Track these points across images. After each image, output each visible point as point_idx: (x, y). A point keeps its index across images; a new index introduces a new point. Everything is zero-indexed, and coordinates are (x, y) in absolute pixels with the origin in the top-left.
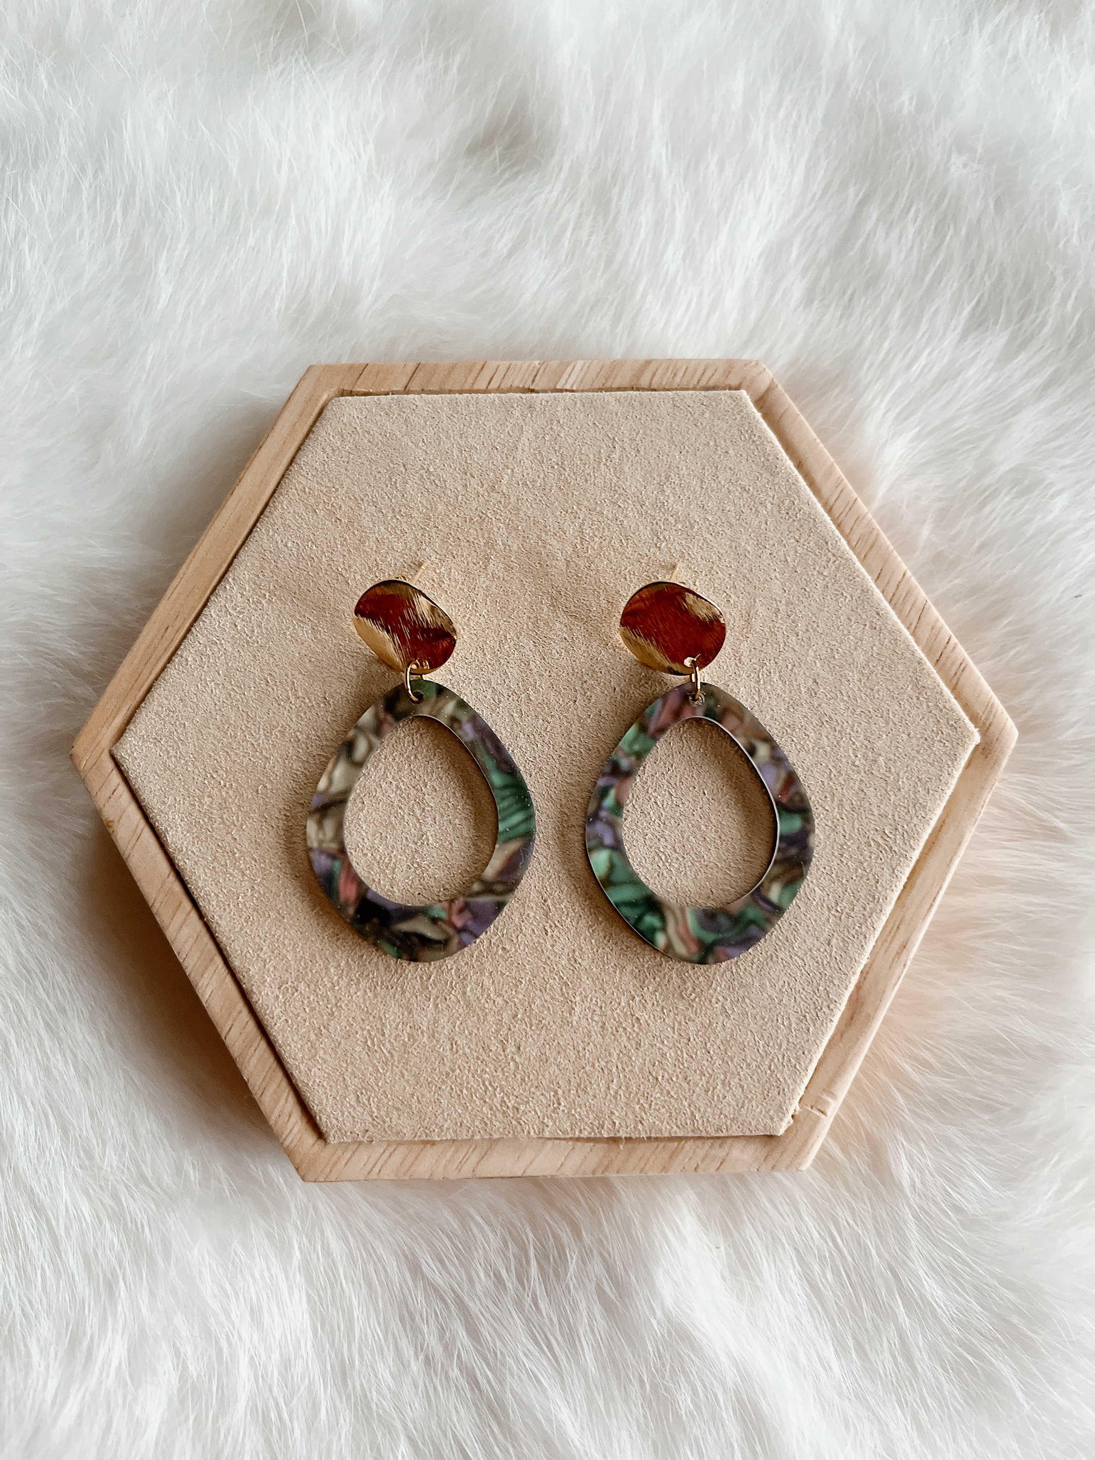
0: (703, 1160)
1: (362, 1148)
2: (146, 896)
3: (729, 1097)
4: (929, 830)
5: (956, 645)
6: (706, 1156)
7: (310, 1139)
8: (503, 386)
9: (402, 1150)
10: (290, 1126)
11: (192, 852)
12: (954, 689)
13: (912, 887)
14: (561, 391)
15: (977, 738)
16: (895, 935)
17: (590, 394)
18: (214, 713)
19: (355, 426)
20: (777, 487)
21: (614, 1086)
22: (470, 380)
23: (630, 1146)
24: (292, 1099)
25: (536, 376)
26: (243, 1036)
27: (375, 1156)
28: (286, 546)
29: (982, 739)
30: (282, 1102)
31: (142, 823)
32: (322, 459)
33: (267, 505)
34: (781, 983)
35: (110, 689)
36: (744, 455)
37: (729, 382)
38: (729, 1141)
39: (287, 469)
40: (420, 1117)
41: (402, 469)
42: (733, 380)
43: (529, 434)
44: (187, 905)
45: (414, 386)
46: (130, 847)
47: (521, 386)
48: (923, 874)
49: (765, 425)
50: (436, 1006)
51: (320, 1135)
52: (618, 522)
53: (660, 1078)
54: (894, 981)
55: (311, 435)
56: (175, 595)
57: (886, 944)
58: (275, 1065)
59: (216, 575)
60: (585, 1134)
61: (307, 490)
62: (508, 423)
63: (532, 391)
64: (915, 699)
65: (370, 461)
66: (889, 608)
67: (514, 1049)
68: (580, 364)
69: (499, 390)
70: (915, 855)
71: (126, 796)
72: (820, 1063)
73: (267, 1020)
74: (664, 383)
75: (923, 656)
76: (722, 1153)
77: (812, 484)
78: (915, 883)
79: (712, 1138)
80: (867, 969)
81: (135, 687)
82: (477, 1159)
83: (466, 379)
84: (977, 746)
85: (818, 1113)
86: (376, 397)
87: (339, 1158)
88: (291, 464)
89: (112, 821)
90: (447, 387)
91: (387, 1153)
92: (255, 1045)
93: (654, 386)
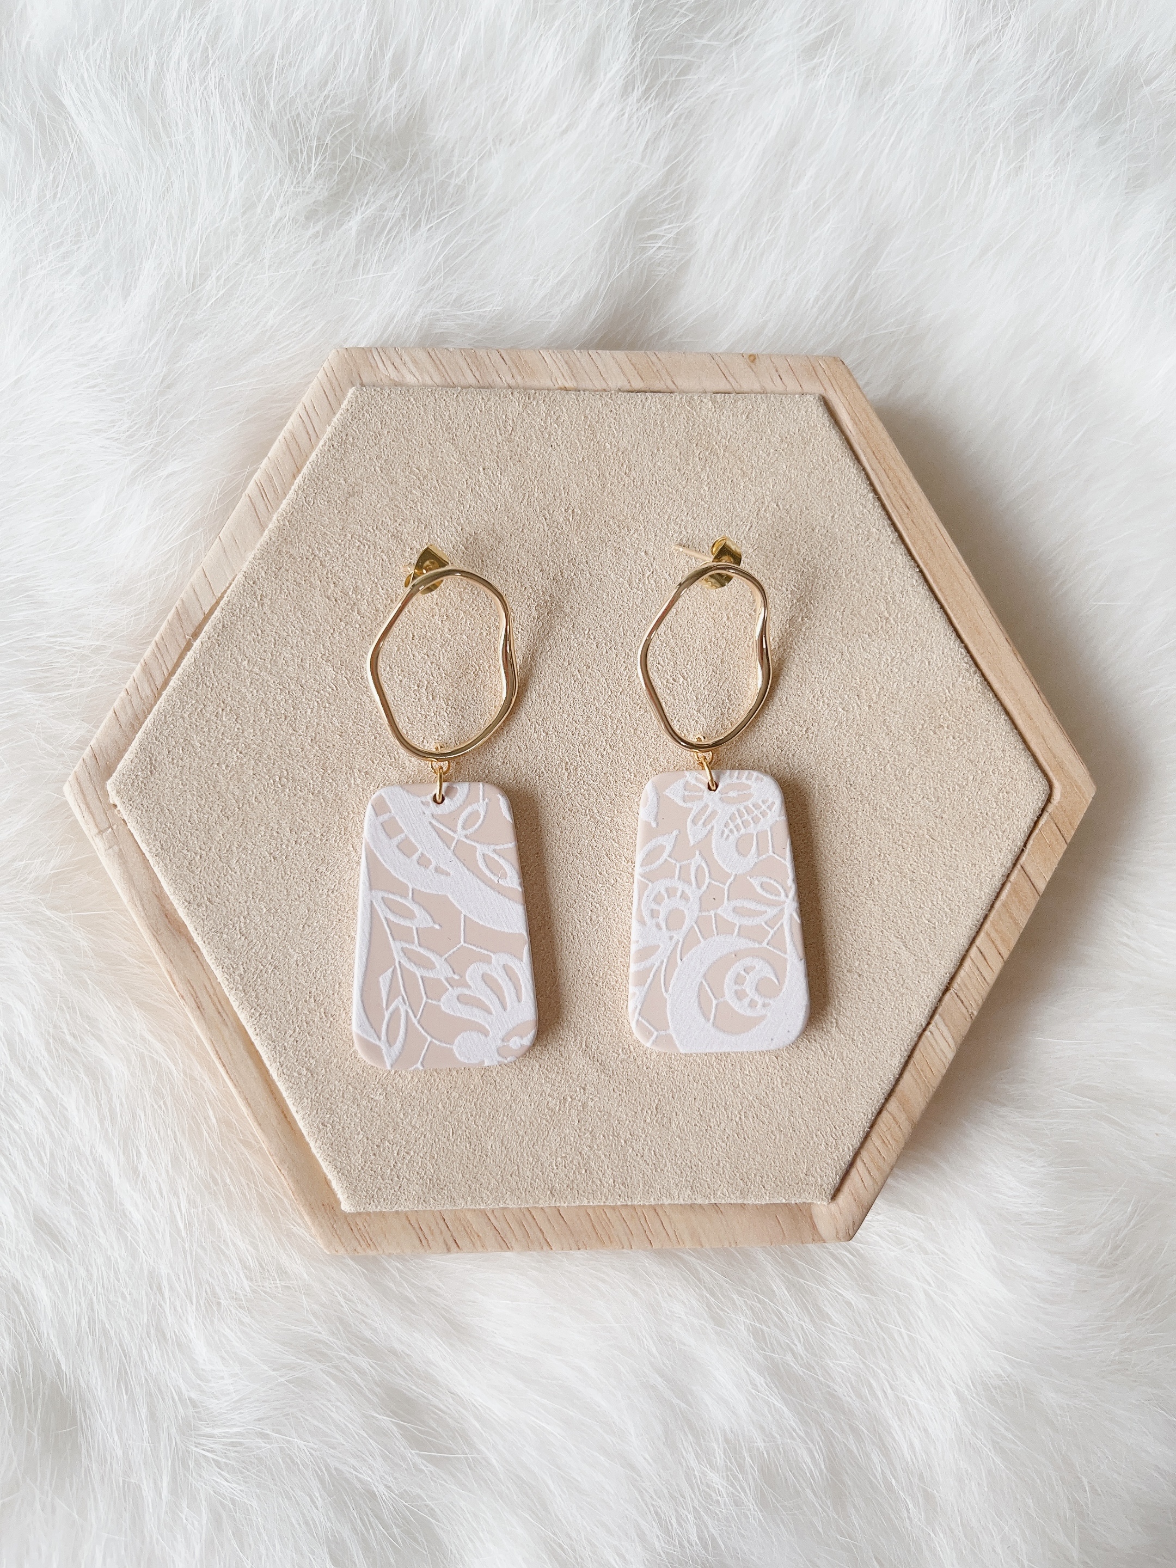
0: (130, 702)
4: (288, 1100)
6: (132, 706)
12: (406, 1216)
13: (247, 1049)
15: (345, 1206)
16: (214, 1005)
22: (993, 934)
29: (341, 1211)
31: (737, 388)
33: (977, 665)
35: (880, 427)
44: (638, 384)
47: (957, 978)
54: (175, 976)
55: (1023, 747)
56: (937, 533)
57: (211, 992)
70: (274, 1073)
72: (145, 860)
74: (881, 1125)
78: (250, 1057)
81: (868, 448)
83: (996, 931)
84: (338, 1202)
93: (883, 1113)
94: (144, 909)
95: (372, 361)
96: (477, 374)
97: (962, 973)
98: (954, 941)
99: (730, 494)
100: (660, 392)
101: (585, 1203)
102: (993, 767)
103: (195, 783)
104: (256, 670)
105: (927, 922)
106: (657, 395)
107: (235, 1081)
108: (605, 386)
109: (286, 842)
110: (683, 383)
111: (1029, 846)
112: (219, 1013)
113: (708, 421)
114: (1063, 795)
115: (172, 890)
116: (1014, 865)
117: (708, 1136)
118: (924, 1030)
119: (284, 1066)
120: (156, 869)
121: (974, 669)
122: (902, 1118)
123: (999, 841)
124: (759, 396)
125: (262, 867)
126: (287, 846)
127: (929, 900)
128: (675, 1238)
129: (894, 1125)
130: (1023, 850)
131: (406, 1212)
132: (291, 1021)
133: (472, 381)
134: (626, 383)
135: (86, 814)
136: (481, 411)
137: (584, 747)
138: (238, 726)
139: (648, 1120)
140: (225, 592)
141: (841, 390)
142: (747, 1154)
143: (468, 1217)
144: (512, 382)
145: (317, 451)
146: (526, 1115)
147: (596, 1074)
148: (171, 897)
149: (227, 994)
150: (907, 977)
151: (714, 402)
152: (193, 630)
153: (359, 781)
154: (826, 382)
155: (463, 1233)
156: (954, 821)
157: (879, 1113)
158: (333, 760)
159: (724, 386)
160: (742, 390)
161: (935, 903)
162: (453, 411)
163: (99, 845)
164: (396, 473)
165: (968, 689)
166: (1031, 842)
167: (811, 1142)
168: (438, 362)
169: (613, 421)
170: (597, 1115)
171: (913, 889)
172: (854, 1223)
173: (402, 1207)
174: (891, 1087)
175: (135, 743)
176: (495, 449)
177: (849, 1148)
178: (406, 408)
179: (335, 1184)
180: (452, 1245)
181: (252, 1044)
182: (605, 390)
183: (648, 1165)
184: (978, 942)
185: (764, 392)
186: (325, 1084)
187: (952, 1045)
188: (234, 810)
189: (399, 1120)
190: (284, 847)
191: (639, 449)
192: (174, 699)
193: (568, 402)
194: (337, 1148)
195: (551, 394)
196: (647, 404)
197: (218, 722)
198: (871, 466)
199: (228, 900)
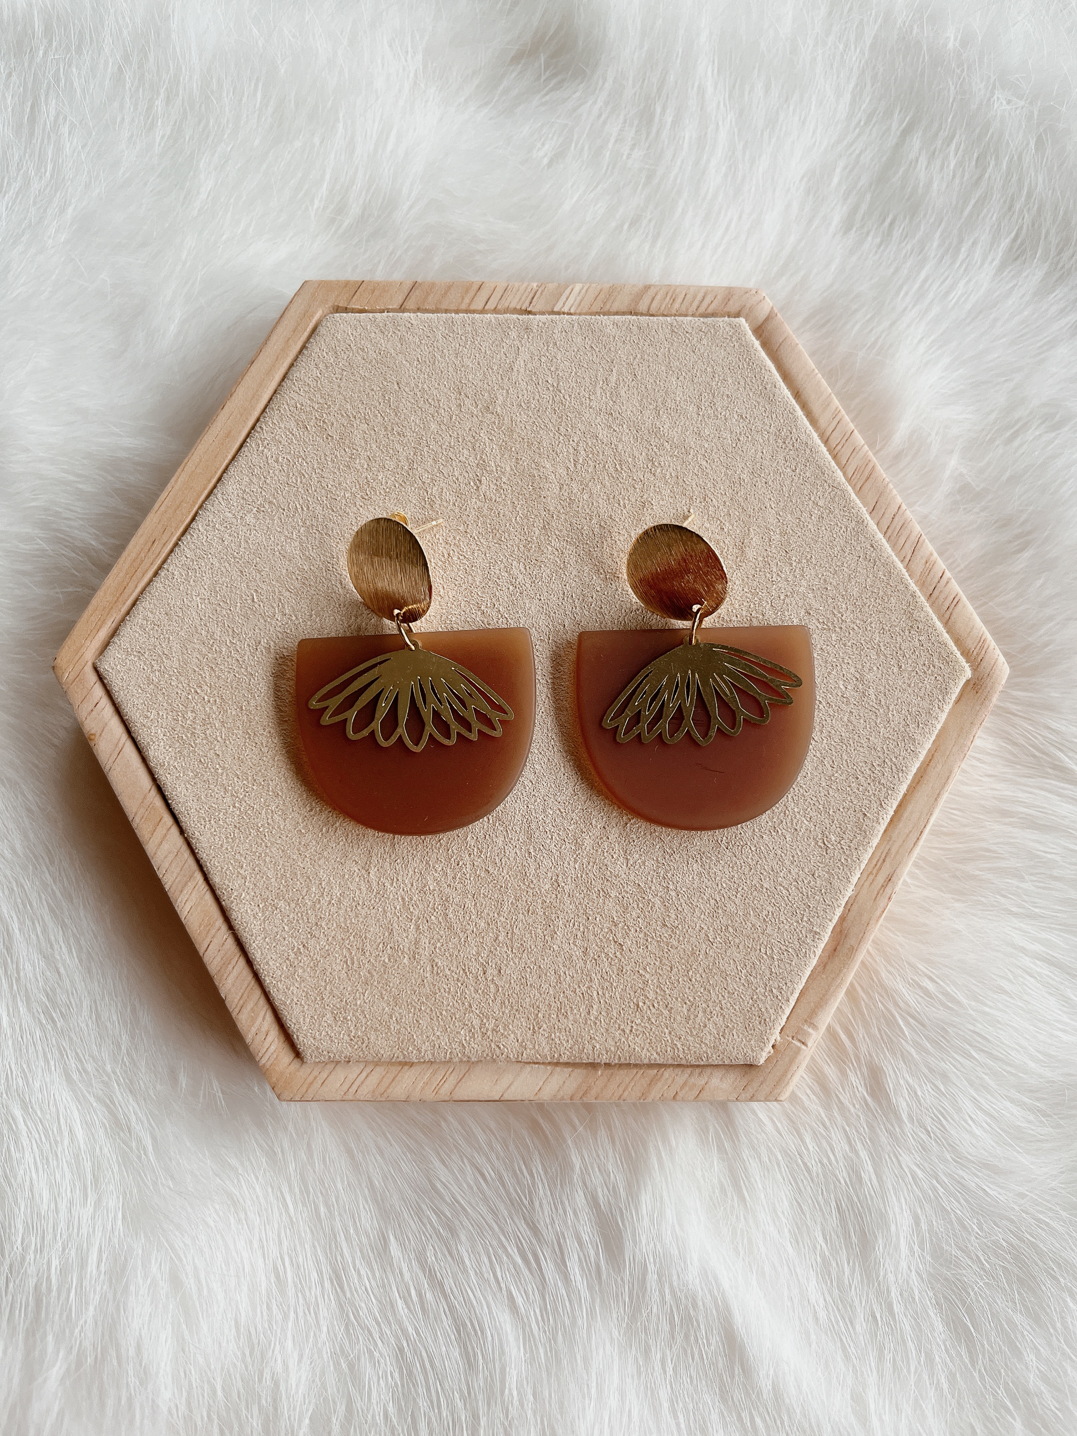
0: (682, 1088)
1: (338, 1068)
2: (126, 810)
3: (710, 1025)
4: (917, 765)
5: (949, 579)
6: (685, 1083)
7: (286, 1057)
8: (499, 307)
9: (379, 1071)
10: (266, 1044)
11: (174, 767)
12: (946, 624)
13: (899, 820)
14: (559, 313)
15: (968, 673)
16: (880, 868)
17: (588, 317)
18: (199, 628)
19: (348, 342)
20: (774, 416)
21: (594, 1012)
22: (467, 300)
23: (609, 1072)
24: (269, 1017)
25: (533, 298)
26: (222, 952)
27: (352, 1077)
28: (277, 461)
29: (973, 674)
30: (260, 1019)
31: (125, 737)
32: (314, 375)
33: (258, 420)
34: (765, 913)
35: (94, 602)
36: (742, 383)
37: (726, 309)
38: (709, 1070)
39: (280, 385)
40: (399, 1038)
41: (396, 387)
42: (733, 307)
43: (524, 355)
44: (168, 820)
45: (410, 304)
46: (111, 761)
47: (518, 307)
48: (910, 808)
49: (763, 354)
50: (418, 928)
51: (297, 1054)
52: (613, 446)
53: (641, 1004)
54: (878, 913)
55: (305, 352)
56: (162, 509)
57: (871, 877)
58: (253, 982)
59: (204, 489)
60: (565, 1059)
61: (299, 406)
62: (504, 344)
63: (530, 313)
64: (907, 633)
65: (364, 378)
66: (884, 541)
67: (496, 972)
68: (578, 287)
69: (495, 311)
70: (903, 788)
71: (109, 710)
72: (802, 993)
73: (245, 936)
74: (662, 309)
75: (916, 588)
76: (701, 1081)
77: (809, 414)
78: (902, 816)
79: (692, 1066)
80: (851, 902)
81: (120, 599)
82: (455, 1082)
83: (463, 299)
84: (968, 681)
85: (799, 1044)
86: (371, 315)
87: (315, 1078)
88: (283, 380)
89: (94, 735)
90: (443, 307)
91: (364, 1074)
92: (234, 962)
93: (652, 311)
97: (511, 307)
100: (165, 796)
106: (169, 797)
111: (381, 307)
115: (813, 956)
119: (894, 782)
120: (804, 980)
134: (172, 830)
143: (918, 577)
148: (819, 953)
149: (866, 862)
160: (125, 730)
166: (377, 307)
184: (481, 307)
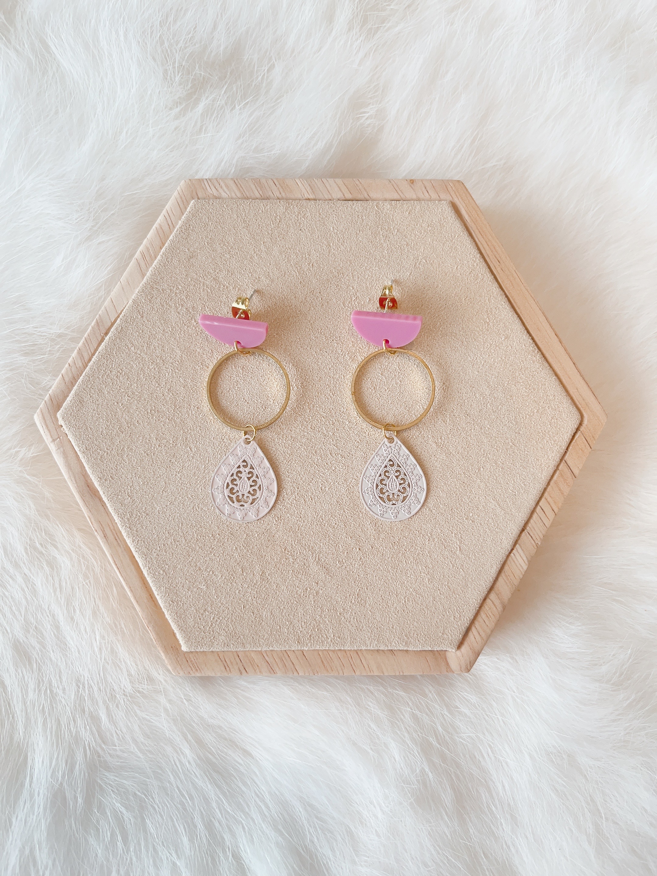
4: (153, 588)
6: (71, 372)
8: (535, 514)
14: (514, 546)
15: (184, 648)
16: (113, 535)
22: (549, 499)
25: (532, 537)
29: (181, 650)
31: (403, 197)
45: (563, 465)
47: (529, 524)
48: (134, 571)
54: (92, 519)
55: (566, 394)
57: (112, 528)
63: (523, 529)
72: (77, 455)
73: (269, 203)
77: (379, 652)
78: (133, 564)
83: (551, 497)
84: (180, 645)
85: (54, 438)
90: (552, 483)
94: (76, 483)
95: (203, 186)
96: (261, 193)
97: (532, 521)
98: (526, 503)
99: (399, 255)
100: (361, 200)
101: (318, 648)
102: (548, 405)
103: (105, 413)
104: (139, 352)
105: (511, 492)
106: (359, 202)
107: (124, 577)
108: (330, 197)
109: (154, 446)
110: (373, 195)
111: (569, 450)
112: (116, 540)
113: (387, 216)
114: (588, 421)
115: (91, 472)
116: (561, 460)
117: (387, 611)
118: (510, 553)
119: (151, 569)
120: (83, 461)
121: (537, 350)
122: (497, 602)
123: (552, 446)
124: (416, 202)
125: (140, 459)
126: (154, 448)
127: (512, 479)
128: (368, 669)
129: (493, 606)
130: (566, 452)
131: (218, 652)
132: (155, 545)
133: (258, 195)
134: (342, 196)
135: (46, 430)
136: (262, 212)
137: (318, 394)
138: (128, 382)
139: (353, 602)
140: (123, 310)
141: (462, 198)
142: (409, 622)
143: (252, 655)
144: (280, 196)
145: (173, 234)
146: (285, 598)
147: (324, 575)
148: (91, 476)
149: (120, 529)
150: (500, 522)
151: (391, 205)
152: (105, 331)
153: (194, 412)
154: (453, 193)
155: (249, 664)
156: (526, 435)
157: (485, 599)
158: (180, 401)
159: (396, 196)
160: (406, 199)
161: (516, 481)
162: (247, 212)
163: (52, 447)
164: (216, 245)
165: (534, 362)
166: (571, 447)
167: (446, 616)
168: (239, 186)
169: (334, 215)
170: (325, 598)
171: (503, 473)
172: (470, 662)
173: (215, 648)
174: (491, 584)
175: (73, 392)
176: (270, 232)
177: (467, 619)
178: (221, 210)
179: (179, 636)
180: (243, 670)
181: (134, 557)
182: (330, 200)
183: (353, 627)
184: (540, 504)
185: (419, 200)
186: (173, 579)
187: (526, 562)
188: (126, 428)
189: (214, 600)
190: (152, 448)
191: (349, 231)
192: (94, 368)
193: (310, 206)
194: (180, 617)
195: (301, 202)
196: (354, 207)
197: (118, 380)
198: (478, 239)
199: (122, 477)
